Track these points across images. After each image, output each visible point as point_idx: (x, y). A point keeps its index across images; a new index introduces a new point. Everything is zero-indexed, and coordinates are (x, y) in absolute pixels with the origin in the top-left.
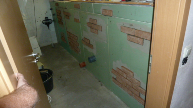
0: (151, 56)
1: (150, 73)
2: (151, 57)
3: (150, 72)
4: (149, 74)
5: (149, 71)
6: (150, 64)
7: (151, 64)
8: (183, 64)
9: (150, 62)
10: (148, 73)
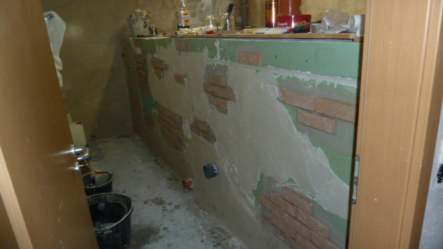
0: (357, 158)
1: (355, 203)
2: (359, 160)
3: (355, 201)
4: (353, 206)
5: (354, 198)
6: (355, 180)
7: (357, 178)
8: (439, 181)
9: (356, 174)
10: (351, 202)
